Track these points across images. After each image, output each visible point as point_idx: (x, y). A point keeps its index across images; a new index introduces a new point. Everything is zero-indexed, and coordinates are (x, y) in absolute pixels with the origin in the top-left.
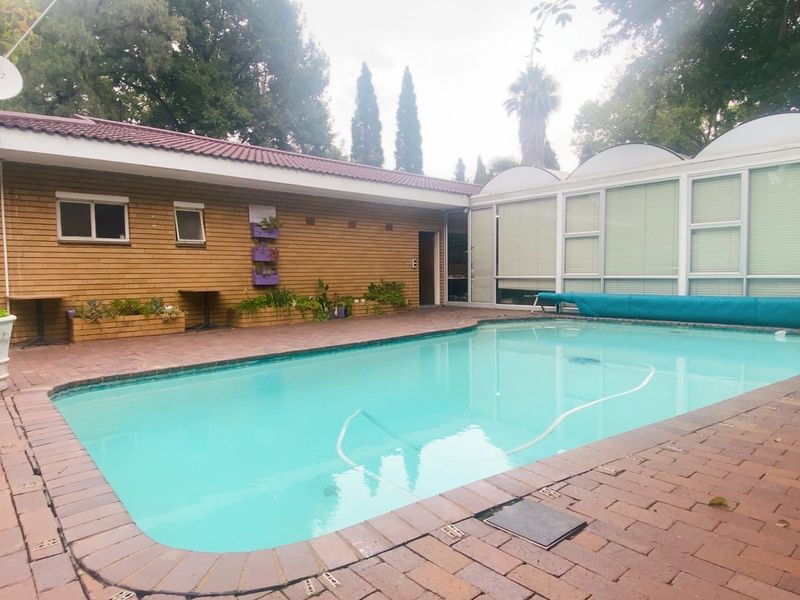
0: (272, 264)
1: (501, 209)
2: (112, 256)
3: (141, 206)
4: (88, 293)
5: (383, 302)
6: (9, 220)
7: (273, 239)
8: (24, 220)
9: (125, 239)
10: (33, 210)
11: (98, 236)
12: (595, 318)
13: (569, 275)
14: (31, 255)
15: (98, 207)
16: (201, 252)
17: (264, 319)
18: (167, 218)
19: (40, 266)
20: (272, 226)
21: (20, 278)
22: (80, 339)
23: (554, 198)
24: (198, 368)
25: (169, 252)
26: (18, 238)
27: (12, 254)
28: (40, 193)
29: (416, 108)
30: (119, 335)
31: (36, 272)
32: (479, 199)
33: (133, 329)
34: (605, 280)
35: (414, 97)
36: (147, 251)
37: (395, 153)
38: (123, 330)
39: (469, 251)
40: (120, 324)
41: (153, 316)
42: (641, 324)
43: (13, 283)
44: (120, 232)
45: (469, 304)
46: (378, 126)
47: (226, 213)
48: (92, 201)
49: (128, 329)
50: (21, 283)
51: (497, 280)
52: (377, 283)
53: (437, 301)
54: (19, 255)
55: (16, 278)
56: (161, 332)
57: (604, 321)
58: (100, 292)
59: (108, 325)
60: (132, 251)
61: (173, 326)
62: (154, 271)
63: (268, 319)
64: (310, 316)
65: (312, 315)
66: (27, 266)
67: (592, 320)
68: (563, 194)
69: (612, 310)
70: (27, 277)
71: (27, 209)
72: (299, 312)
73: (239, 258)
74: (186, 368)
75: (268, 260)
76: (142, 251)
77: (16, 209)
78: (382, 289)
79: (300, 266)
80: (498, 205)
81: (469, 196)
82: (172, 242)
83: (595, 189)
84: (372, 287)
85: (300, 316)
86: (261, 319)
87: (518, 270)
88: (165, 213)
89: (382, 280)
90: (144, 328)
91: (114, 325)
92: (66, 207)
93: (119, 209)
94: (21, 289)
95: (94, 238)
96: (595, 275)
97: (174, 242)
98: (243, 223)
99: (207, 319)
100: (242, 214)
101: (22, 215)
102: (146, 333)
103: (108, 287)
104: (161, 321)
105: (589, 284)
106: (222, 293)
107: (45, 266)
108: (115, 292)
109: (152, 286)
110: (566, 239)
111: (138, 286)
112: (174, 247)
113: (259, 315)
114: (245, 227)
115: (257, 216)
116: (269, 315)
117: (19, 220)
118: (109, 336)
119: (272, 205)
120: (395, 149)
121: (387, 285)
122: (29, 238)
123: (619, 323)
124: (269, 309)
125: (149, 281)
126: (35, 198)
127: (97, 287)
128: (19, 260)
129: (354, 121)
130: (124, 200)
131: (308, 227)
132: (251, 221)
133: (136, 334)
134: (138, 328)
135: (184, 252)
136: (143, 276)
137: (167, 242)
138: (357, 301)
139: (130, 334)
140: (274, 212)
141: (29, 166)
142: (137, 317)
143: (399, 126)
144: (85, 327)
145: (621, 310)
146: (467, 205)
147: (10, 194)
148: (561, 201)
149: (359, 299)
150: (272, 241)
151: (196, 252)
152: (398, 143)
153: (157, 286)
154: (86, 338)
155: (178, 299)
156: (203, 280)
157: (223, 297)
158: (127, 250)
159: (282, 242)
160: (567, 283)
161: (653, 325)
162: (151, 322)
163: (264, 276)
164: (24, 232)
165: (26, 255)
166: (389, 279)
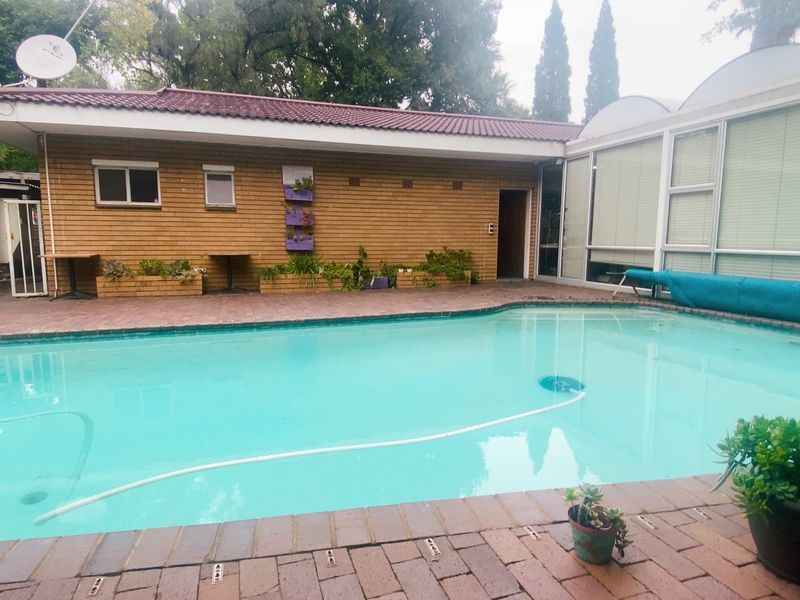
0: (308, 228)
1: (599, 157)
2: (143, 219)
3: (170, 171)
4: (123, 253)
5: (435, 273)
6: (53, 186)
7: (310, 202)
8: (66, 187)
9: (158, 203)
10: (73, 177)
11: (133, 201)
12: (688, 309)
13: (671, 247)
14: (72, 218)
15: (133, 172)
16: (232, 215)
17: (284, 286)
18: (196, 181)
19: (80, 228)
20: (306, 188)
21: (64, 238)
22: (103, 295)
23: (659, 138)
24: (77, 336)
25: (197, 215)
26: (61, 202)
27: (56, 217)
28: (78, 161)
29: (615, 44)
30: (139, 294)
31: (77, 233)
32: (575, 147)
33: (152, 289)
34: (718, 255)
35: (613, 31)
36: (177, 215)
37: (586, 101)
38: (141, 289)
39: (562, 213)
40: (139, 284)
41: (170, 277)
42: (748, 323)
43: (58, 243)
44: (153, 197)
45: (559, 279)
46: (567, 72)
47: (258, 175)
48: (127, 167)
49: (146, 289)
50: (65, 243)
51: (590, 250)
52: (438, 250)
53: (526, 275)
54: (63, 218)
55: (60, 238)
56: (178, 293)
57: (699, 314)
58: (133, 253)
59: (128, 284)
60: (163, 214)
61: (191, 287)
62: (185, 234)
63: (289, 286)
64: (339, 285)
65: (341, 284)
66: (69, 228)
67: (683, 312)
68: (671, 131)
69: (714, 298)
70: (70, 238)
71: (68, 176)
72: (325, 280)
73: (272, 221)
74: (62, 335)
75: (300, 224)
76: (172, 214)
77: (59, 176)
78: (444, 258)
79: (341, 231)
80: (596, 152)
81: (564, 142)
82: (201, 205)
83: (712, 122)
84: (430, 256)
85: (327, 285)
86: (282, 286)
87: (614, 237)
88: (194, 176)
89: (445, 248)
90: (161, 288)
91: (133, 284)
92: (103, 173)
93: (152, 174)
94: (65, 248)
95: (129, 202)
96: (704, 248)
97: (203, 206)
98: (276, 185)
99: (230, 283)
100: (275, 176)
101: (64, 182)
102: (163, 293)
103: (140, 248)
104: (178, 283)
105: (697, 260)
106: (253, 257)
107: (84, 228)
108: (148, 253)
109: (182, 248)
110: (671, 196)
111: (168, 248)
112: (203, 211)
113: (277, 281)
114: (278, 190)
115: (291, 177)
116: (290, 281)
117: (61, 187)
118: (130, 294)
119: (310, 165)
120: (586, 96)
121: (453, 254)
122: (70, 202)
123: (720, 319)
124: (290, 276)
125: (179, 243)
126: (74, 166)
127: (130, 248)
128: (62, 223)
129: (539, 68)
130: (154, 165)
131: (352, 188)
132: (285, 182)
133: (154, 294)
134: (156, 289)
135: (213, 215)
136: (174, 239)
137: (196, 205)
138: (401, 271)
139: (148, 294)
140: (311, 173)
141: (68, 137)
142: (155, 278)
143: (591, 67)
144: (107, 284)
145: (726, 300)
146: (562, 155)
147: (54, 163)
148: (667, 144)
149: (405, 268)
150: (308, 204)
151: (226, 215)
152: (589, 89)
153: (187, 248)
154: (108, 295)
155: (208, 262)
156: (233, 244)
157: (254, 262)
158: (158, 214)
159: (319, 205)
160: (669, 257)
161: (765, 326)
162: (168, 283)
163: (296, 240)
164: (66, 197)
165: (68, 218)
166: (456, 247)
